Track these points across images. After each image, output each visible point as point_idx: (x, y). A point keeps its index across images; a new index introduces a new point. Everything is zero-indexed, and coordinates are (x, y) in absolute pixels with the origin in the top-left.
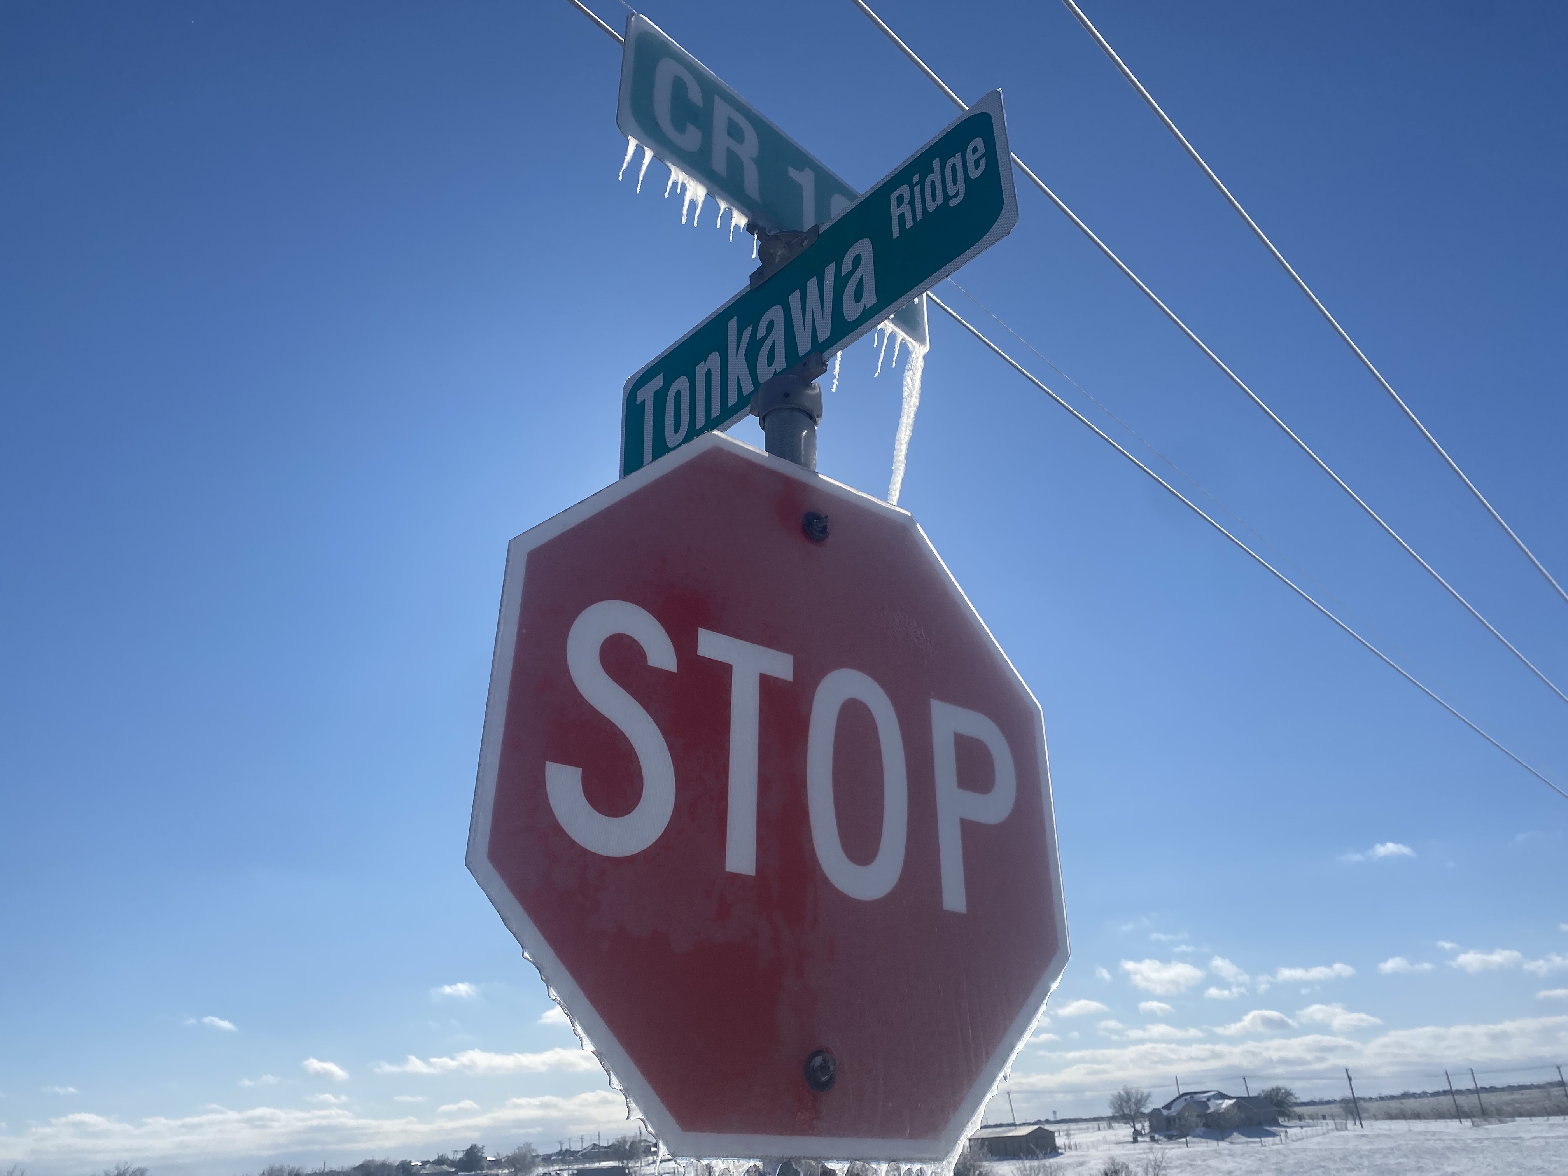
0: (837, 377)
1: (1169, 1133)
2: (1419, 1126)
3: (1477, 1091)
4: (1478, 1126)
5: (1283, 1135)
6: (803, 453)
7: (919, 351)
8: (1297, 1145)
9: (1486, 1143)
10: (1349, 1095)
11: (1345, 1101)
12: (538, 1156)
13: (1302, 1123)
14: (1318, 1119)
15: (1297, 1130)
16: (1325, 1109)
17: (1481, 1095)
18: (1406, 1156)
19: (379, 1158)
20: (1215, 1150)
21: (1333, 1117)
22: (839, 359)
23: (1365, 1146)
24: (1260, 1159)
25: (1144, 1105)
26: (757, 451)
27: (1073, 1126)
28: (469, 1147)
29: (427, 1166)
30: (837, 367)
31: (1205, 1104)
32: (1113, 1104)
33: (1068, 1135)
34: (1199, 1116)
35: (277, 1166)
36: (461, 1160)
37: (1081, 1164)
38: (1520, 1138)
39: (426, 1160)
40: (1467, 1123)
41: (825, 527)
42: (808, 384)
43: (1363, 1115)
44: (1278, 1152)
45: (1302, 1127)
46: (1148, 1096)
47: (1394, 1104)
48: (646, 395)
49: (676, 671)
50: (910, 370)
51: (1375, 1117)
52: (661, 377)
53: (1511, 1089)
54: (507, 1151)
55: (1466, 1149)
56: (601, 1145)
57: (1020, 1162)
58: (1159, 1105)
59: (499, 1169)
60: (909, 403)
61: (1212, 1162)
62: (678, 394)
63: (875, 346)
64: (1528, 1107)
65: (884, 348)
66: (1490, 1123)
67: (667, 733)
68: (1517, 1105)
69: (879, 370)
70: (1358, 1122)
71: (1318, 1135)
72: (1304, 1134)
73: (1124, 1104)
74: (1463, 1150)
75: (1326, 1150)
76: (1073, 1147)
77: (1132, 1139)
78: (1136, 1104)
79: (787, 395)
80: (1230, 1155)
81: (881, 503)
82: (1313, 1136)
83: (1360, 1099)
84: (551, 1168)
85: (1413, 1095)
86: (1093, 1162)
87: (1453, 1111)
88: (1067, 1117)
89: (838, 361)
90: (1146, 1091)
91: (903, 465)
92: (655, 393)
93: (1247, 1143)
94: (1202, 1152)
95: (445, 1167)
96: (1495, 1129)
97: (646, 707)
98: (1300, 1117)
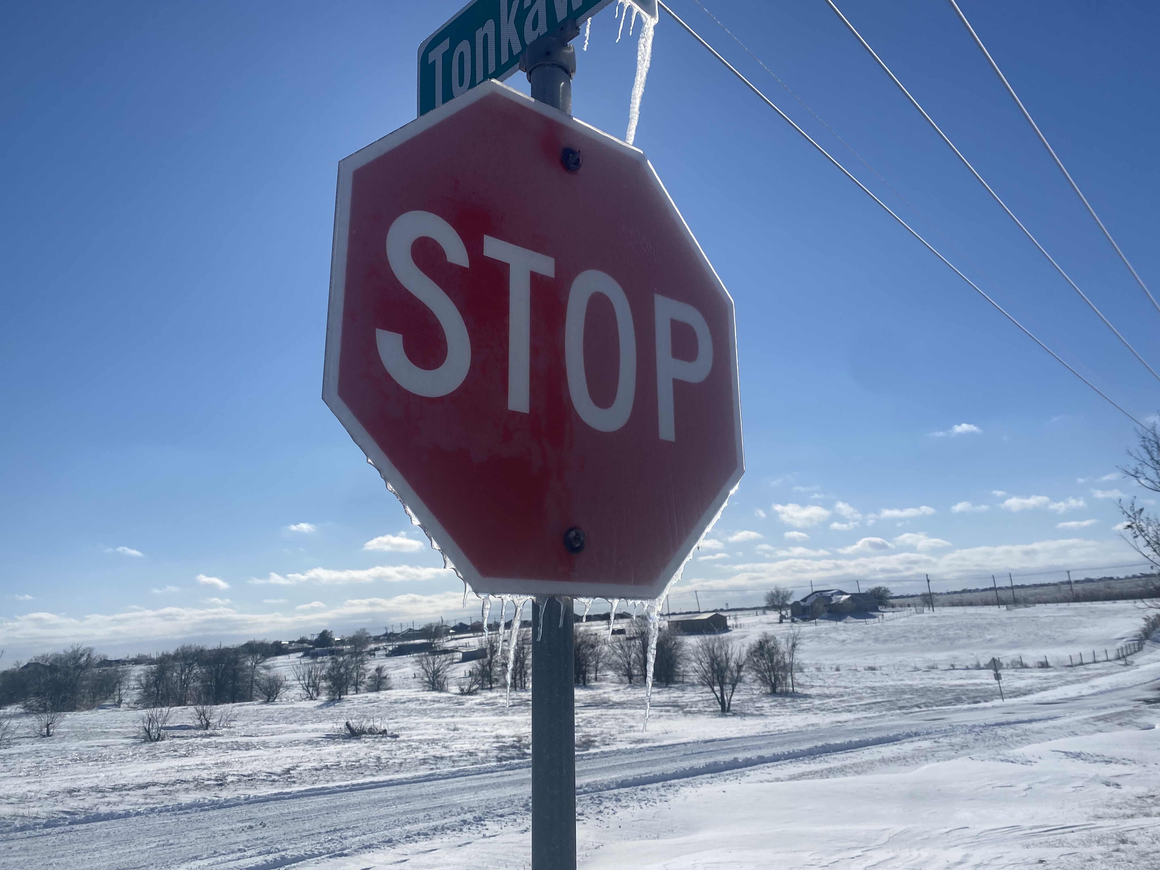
0: (588, 38)
1: (804, 617)
2: (971, 610)
3: (1012, 588)
4: (1010, 610)
5: (880, 617)
6: (561, 101)
7: (651, 22)
8: (890, 623)
9: (1014, 620)
10: (926, 591)
11: (924, 595)
12: (370, 637)
13: (894, 610)
14: (905, 607)
15: (890, 614)
16: (910, 601)
17: (1015, 590)
18: (961, 629)
19: (259, 639)
20: (834, 627)
21: (915, 605)
22: (589, 23)
23: (934, 624)
24: (865, 633)
25: (788, 599)
26: (526, 97)
27: (739, 613)
28: (321, 632)
29: (293, 644)
30: (588, 30)
31: (829, 598)
32: (767, 599)
33: (736, 618)
34: (825, 606)
35: (186, 645)
36: (316, 640)
37: (744, 637)
38: (1037, 617)
39: (292, 640)
40: (1004, 608)
41: (579, 159)
42: (564, 45)
43: (935, 604)
44: (877, 628)
45: (893, 612)
46: (791, 593)
47: (956, 597)
48: (436, 56)
49: (468, 267)
50: (643, 38)
51: (943, 605)
52: (447, 41)
53: (1035, 586)
54: (349, 634)
55: (1002, 624)
56: (415, 629)
57: (703, 636)
58: (798, 599)
59: (344, 645)
60: (642, 65)
61: (833, 635)
62: (462, 54)
63: (616, 16)
64: (1045, 597)
65: (623, 19)
66: (1019, 608)
67: (463, 312)
68: (1038, 596)
69: (619, 37)
70: (931, 608)
71: (904, 617)
72: (895, 616)
73: (775, 598)
74: (999, 625)
75: (909, 626)
76: (739, 626)
77: (778, 621)
78: (783, 598)
79: (548, 53)
80: (844, 630)
81: (620, 142)
82: (901, 617)
83: (934, 594)
84: (380, 645)
85: (970, 591)
86: (752, 636)
87: (995, 600)
88: (735, 607)
89: (588, 26)
90: (790, 590)
91: (637, 116)
92: (443, 54)
93: (856, 622)
94: (826, 629)
95: (305, 645)
96: (1022, 612)
97: (447, 292)
98: (893, 606)
